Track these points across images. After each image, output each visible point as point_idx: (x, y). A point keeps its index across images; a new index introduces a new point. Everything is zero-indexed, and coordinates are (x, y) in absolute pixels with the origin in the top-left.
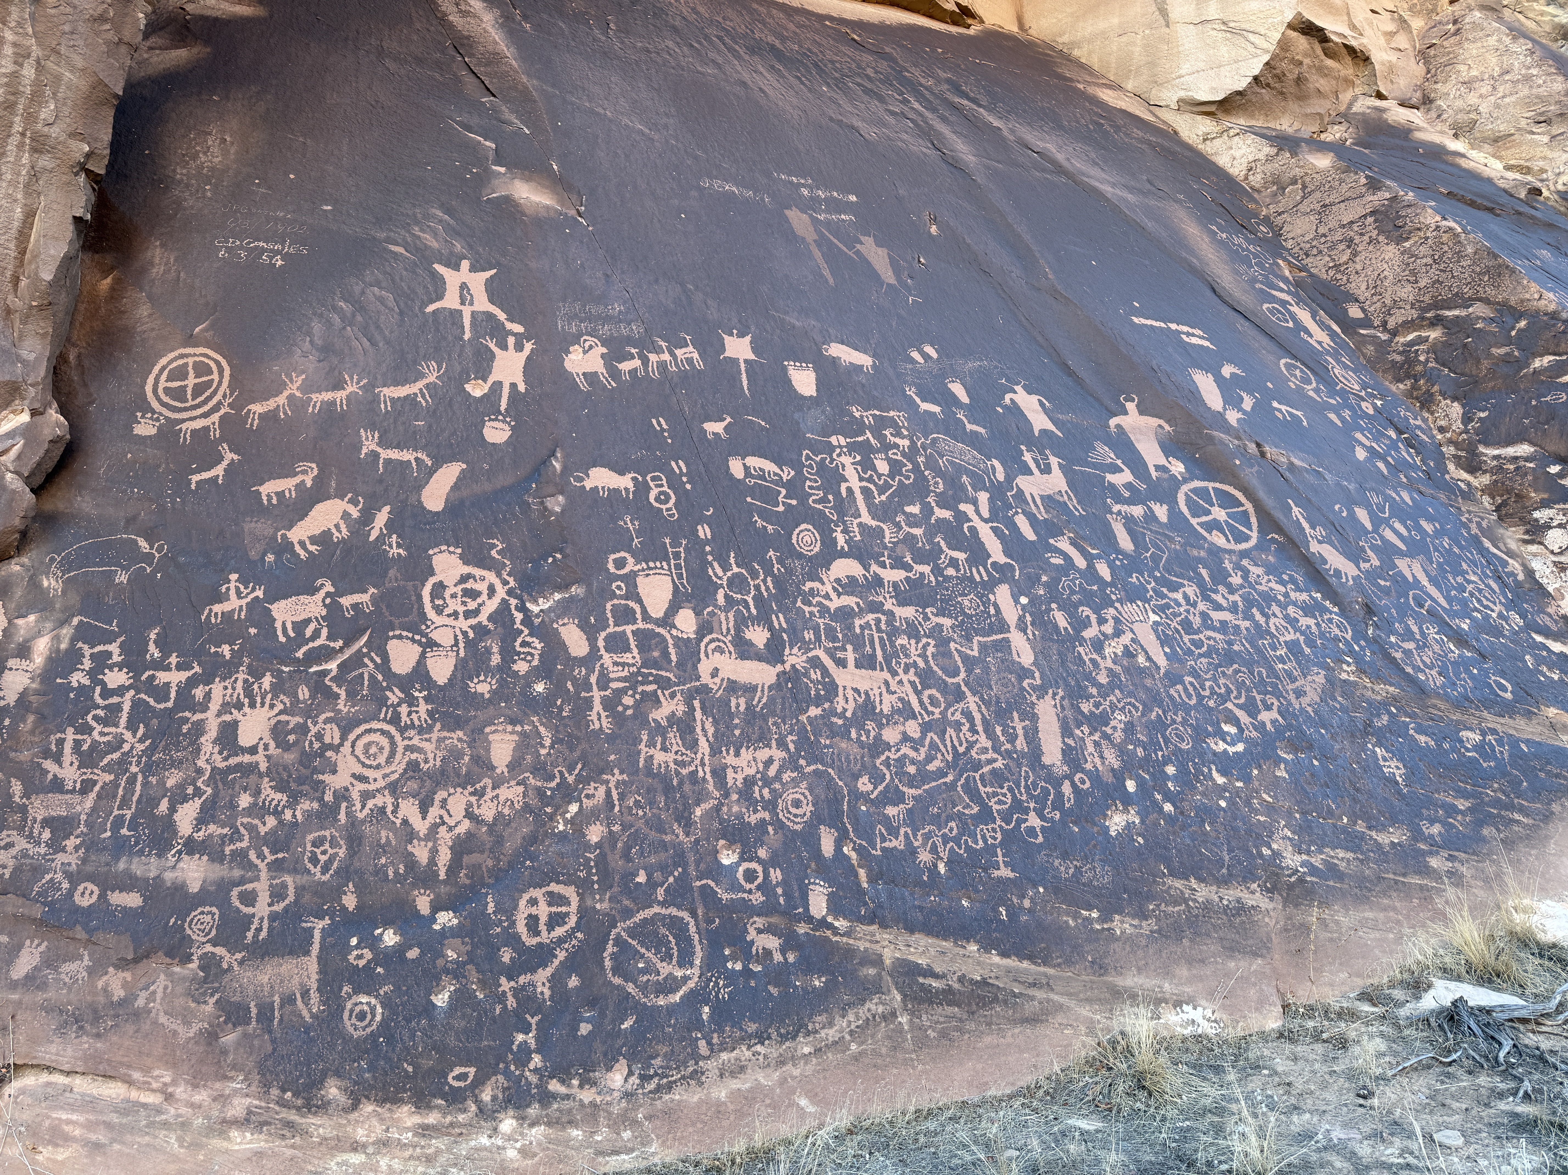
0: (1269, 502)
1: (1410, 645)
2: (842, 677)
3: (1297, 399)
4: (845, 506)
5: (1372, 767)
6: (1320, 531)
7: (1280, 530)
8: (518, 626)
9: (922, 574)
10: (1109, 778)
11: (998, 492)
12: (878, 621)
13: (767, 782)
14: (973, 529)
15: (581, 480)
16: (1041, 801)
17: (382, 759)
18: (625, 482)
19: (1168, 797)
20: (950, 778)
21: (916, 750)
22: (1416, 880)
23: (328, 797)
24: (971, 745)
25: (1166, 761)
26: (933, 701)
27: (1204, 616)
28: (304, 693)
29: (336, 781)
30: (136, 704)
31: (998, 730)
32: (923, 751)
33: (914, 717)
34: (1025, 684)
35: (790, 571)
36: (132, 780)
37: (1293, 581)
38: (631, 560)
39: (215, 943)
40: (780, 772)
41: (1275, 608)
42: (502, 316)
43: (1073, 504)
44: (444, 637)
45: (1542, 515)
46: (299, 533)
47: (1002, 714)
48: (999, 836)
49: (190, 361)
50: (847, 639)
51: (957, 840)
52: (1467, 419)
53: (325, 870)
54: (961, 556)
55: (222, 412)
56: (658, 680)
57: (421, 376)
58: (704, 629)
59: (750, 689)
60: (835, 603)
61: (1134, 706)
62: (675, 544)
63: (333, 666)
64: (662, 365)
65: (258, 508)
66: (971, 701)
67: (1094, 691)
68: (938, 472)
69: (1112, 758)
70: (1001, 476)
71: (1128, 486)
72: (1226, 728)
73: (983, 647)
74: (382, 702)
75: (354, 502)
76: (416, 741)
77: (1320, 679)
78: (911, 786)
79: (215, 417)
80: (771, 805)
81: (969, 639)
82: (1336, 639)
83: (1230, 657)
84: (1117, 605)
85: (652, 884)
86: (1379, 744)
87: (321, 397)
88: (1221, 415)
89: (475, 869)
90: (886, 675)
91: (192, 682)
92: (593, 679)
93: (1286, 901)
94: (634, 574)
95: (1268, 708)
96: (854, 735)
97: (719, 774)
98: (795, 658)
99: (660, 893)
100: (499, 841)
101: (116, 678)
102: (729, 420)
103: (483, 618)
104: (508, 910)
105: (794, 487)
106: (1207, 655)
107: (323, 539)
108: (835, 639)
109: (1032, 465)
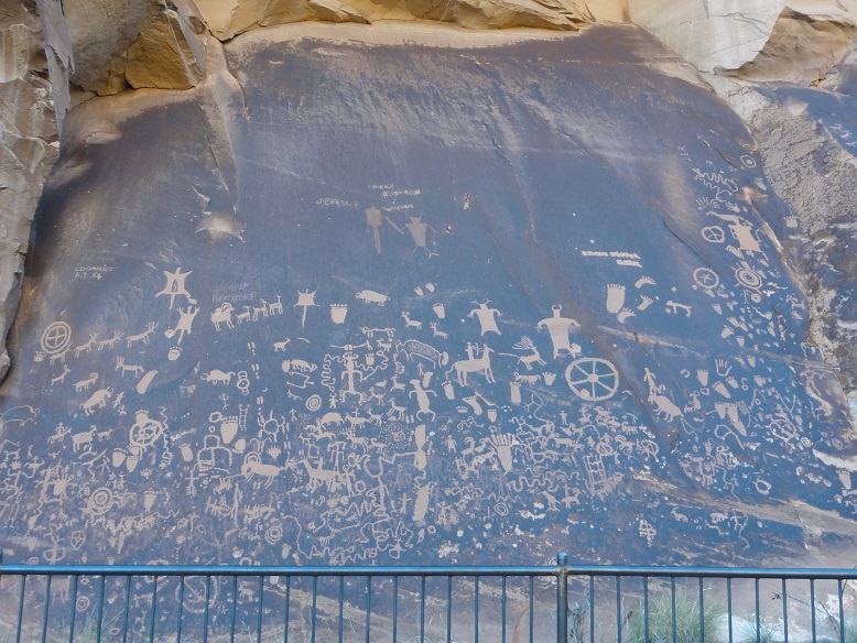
1: (700, 460)
2: (313, 473)
3: (693, 297)
4: (341, 385)
5: (632, 531)
6: (662, 387)
7: (630, 388)
8: (165, 446)
9: (375, 421)
11: (440, 372)
12: (341, 445)
13: (262, 522)
14: (415, 395)
15: (205, 376)
16: (405, 539)
17: (104, 503)
18: (226, 377)
19: (481, 540)
20: (358, 525)
21: (343, 510)
23: (82, 517)
24: (374, 509)
25: (487, 521)
26: (360, 487)
28: (80, 474)
29: (86, 511)
30: (21, 476)
31: (392, 502)
32: (347, 511)
33: (347, 494)
34: (416, 479)
35: (300, 420)
36: (16, 506)
37: (630, 419)
38: (221, 416)
40: (270, 518)
41: (606, 437)
42: (188, 295)
43: (489, 376)
44: (134, 451)
46: (88, 404)
47: (397, 494)
48: (376, 554)
49: (58, 328)
50: (321, 454)
51: (352, 555)
53: (77, 546)
54: (402, 410)
55: (66, 351)
56: (221, 473)
57: (147, 329)
58: (249, 449)
59: (264, 479)
60: (321, 435)
61: (478, 492)
62: (244, 407)
63: (91, 463)
64: (261, 314)
65: (75, 394)
66: (382, 487)
67: (457, 483)
68: (404, 362)
69: (454, 519)
71: (533, 364)
72: (536, 505)
73: (398, 459)
74: (107, 479)
75: (110, 391)
76: (117, 496)
77: (619, 479)
78: (335, 528)
79: (64, 353)
80: (262, 533)
81: (391, 455)
82: (646, 455)
83: (556, 466)
84: (493, 436)
85: (202, 563)
86: (645, 518)
87: (102, 343)
88: (614, 315)
89: (132, 550)
90: (338, 473)
91: (41, 468)
92: (192, 472)
94: (221, 422)
95: (572, 495)
96: (312, 502)
97: (241, 518)
98: (291, 464)
100: (143, 539)
101: (16, 465)
102: (289, 340)
103: (152, 443)
105: (315, 376)
106: (542, 464)
107: (96, 407)
108: (314, 454)
109: (471, 354)
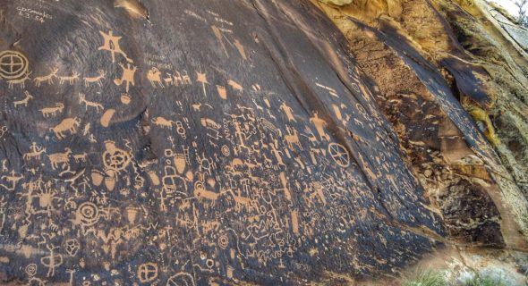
0: (353, 153)
1: (389, 203)
2: (236, 199)
3: (360, 118)
4: (236, 140)
5: (378, 240)
6: (367, 163)
7: (356, 162)
8: (136, 172)
9: (259, 166)
10: (311, 238)
11: (280, 139)
12: (247, 181)
13: (215, 233)
14: (273, 152)
15: (155, 121)
16: (292, 244)
17: (91, 215)
18: (169, 123)
19: (326, 245)
20: (268, 235)
21: (258, 225)
22: (388, 275)
23: (73, 228)
24: (273, 224)
25: (326, 233)
26: (263, 209)
27: (335, 188)
28: (63, 189)
29: (76, 222)
31: (281, 220)
32: (260, 225)
33: (257, 214)
34: (288, 206)
35: (221, 161)
37: (359, 179)
38: (172, 152)
39: (36, 276)
40: (219, 229)
41: (354, 187)
42: (125, 55)
43: (300, 146)
44: (110, 173)
45: (424, 165)
46: (57, 129)
47: (282, 215)
48: (281, 254)
49: (12, 56)
50: (238, 186)
51: (269, 255)
52: (406, 131)
53: (73, 253)
54: (270, 161)
55: (26, 78)
56: (182, 195)
57: (98, 75)
58: (196, 178)
59: (210, 201)
60: (234, 174)
61: (317, 215)
62: (186, 148)
63: (73, 180)
65: (42, 118)
66: (274, 210)
67: (307, 209)
68: (264, 132)
69: (311, 231)
70: (281, 135)
71: (315, 142)
72: (341, 224)
73: (277, 192)
74: (90, 195)
75: (77, 120)
76: (102, 210)
77: (366, 211)
78: (256, 236)
79: (23, 80)
80: (216, 241)
81: (273, 189)
82: (370, 198)
83: (342, 202)
84: (313, 182)
85: (180, 265)
86: (380, 233)
88: (341, 122)
89: (124, 256)
90: (250, 199)
91: (21, 182)
92: (161, 193)
93: (356, 279)
94: (173, 157)
95: (352, 219)
96: (240, 218)
97: (200, 228)
98: (223, 192)
99: (183, 268)
100: (132, 246)
102: (200, 104)
103: (123, 168)
104: (135, 270)
105: (221, 131)
106: (336, 200)
107: (67, 133)
108: (234, 186)
109: (289, 132)
